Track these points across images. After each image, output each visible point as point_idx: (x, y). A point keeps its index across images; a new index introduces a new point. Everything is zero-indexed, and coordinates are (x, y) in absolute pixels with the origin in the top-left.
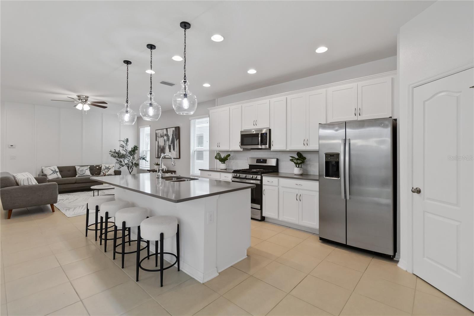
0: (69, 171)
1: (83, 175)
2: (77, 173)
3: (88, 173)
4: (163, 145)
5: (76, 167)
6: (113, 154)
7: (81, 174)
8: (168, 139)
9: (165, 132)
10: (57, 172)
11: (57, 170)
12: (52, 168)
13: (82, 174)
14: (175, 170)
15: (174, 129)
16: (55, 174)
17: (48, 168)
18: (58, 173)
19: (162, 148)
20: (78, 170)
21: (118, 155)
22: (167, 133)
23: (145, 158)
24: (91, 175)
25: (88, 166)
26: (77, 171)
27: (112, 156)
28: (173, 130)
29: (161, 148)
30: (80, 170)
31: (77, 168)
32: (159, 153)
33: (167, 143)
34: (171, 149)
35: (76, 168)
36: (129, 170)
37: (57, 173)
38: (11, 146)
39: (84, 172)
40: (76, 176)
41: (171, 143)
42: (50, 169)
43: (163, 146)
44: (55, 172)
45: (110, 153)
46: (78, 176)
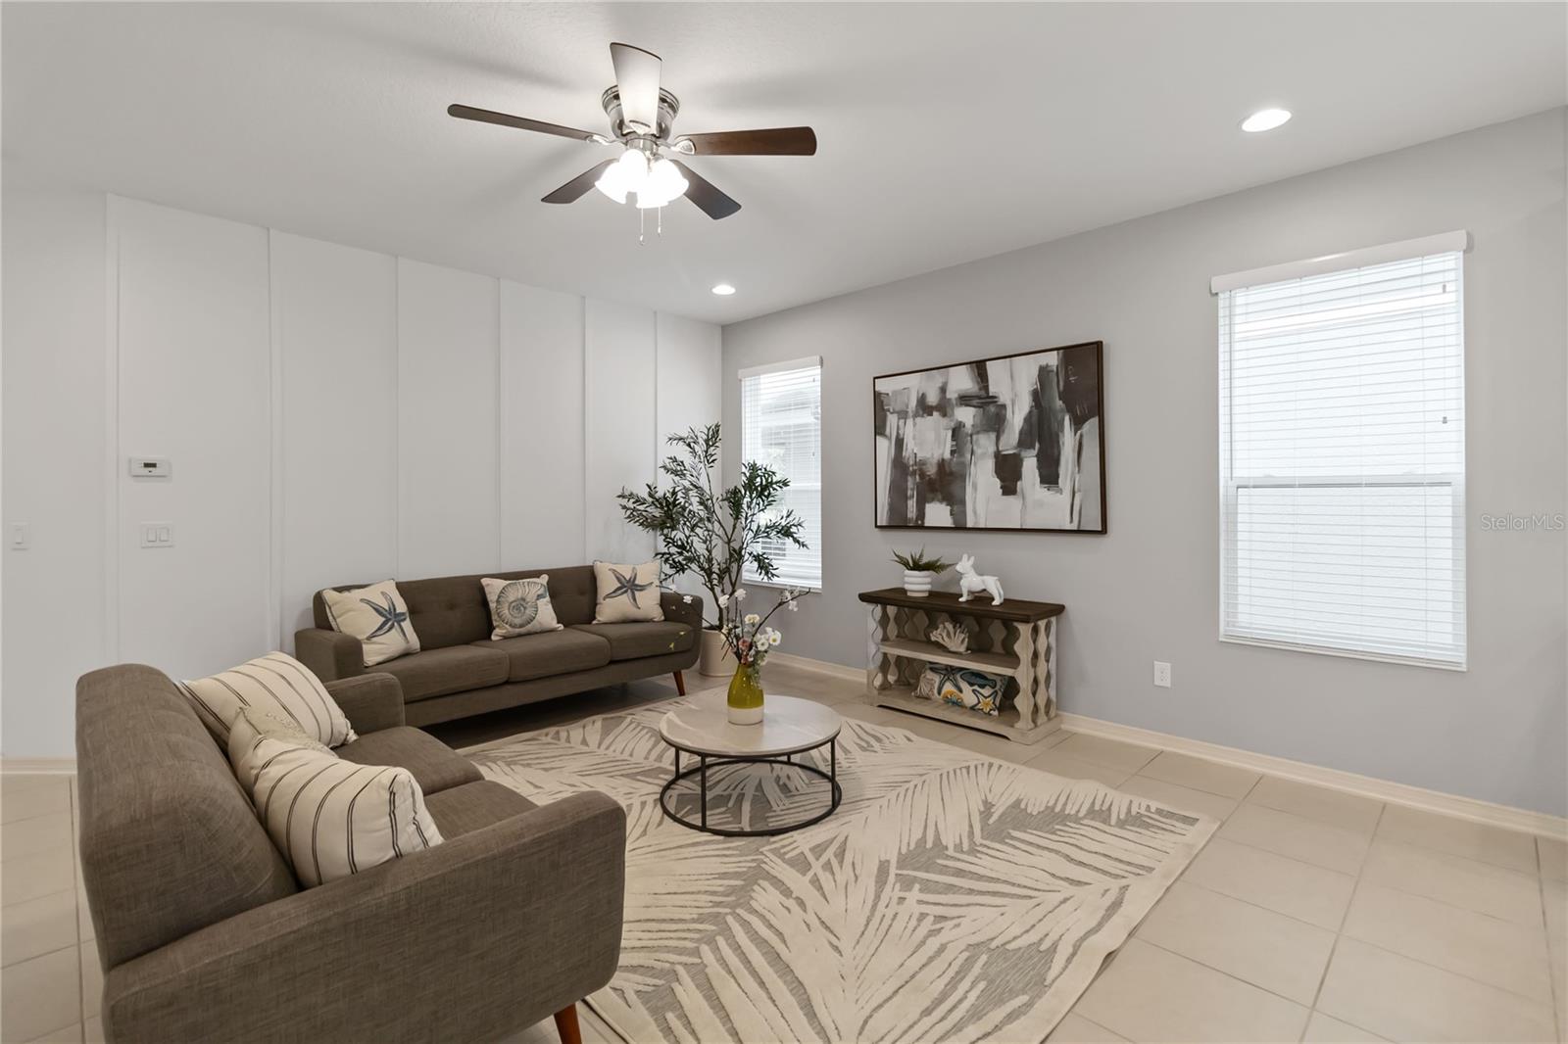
0: (452, 607)
1: (523, 630)
2: (494, 617)
3: (546, 615)
4: (947, 455)
5: (484, 581)
6: (634, 509)
7: (517, 621)
8: (995, 421)
9: (962, 381)
10: (399, 618)
11: (401, 607)
12: (374, 594)
13: (521, 626)
14: (1061, 603)
15: (1052, 360)
16: (395, 633)
17: (357, 594)
18: (407, 625)
19: (932, 470)
20: (498, 601)
21: (664, 514)
22: (986, 388)
23: (794, 529)
24: (561, 627)
25: (537, 574)
26: (493, 606)
27: (633, 516)
28: (1044, 371)
29: (922, 475)
30: (511, 599)
31: (493, 588)
32: (906, 498)
33: (985, 444)
34: (1019, 477)
35: (487, 590)
36: (712, 589)
37: (402, 624)
38: (147, 465)
39: (529, 612)
40: (493, 638)
41: (1024, 442)
42: (368, 602)
43: (942, 464)
44: (390, 618)
45: (624, 502)
46: (505, 638)
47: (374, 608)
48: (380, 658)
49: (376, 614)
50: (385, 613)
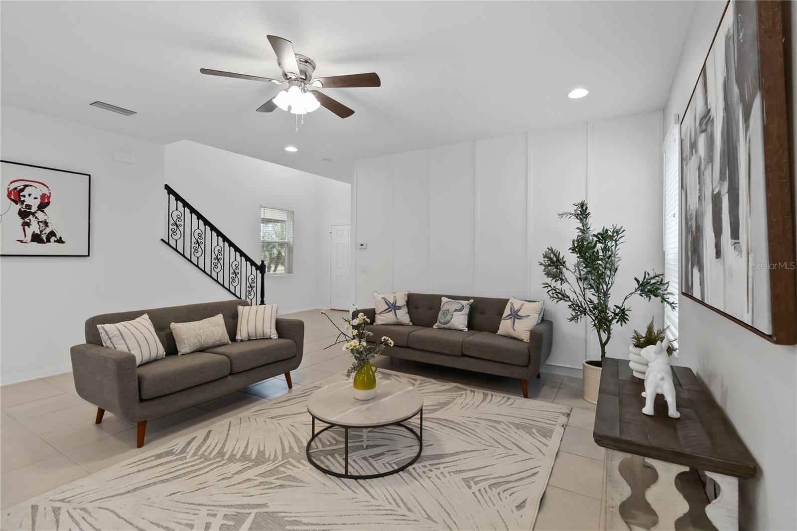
2: (437, 317)
5: (442, 298)
8: (710, 148)
11: (403, 302)
12: (390, 297)
19: (694, 227)
20: (442, 310)
22: (707, 101)
29: (692, 231)
30: (447, 309)
31: (444, 302)
33: (708, 183)
34: (721, 231)
35: (442, 304)
38: (361, 245)
40: (434, 327)
42: (384, 299)
44: (391, 307)
46: (440, 328)
47: (385, 302)
48: (383, 323)
49: (386, 304)
50: (389, 304)
